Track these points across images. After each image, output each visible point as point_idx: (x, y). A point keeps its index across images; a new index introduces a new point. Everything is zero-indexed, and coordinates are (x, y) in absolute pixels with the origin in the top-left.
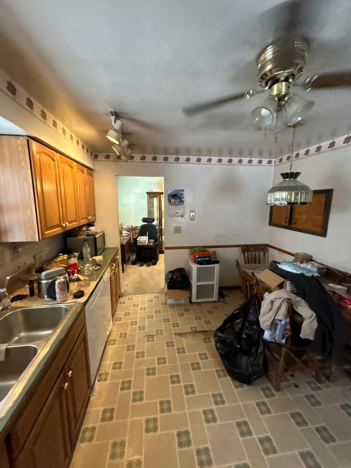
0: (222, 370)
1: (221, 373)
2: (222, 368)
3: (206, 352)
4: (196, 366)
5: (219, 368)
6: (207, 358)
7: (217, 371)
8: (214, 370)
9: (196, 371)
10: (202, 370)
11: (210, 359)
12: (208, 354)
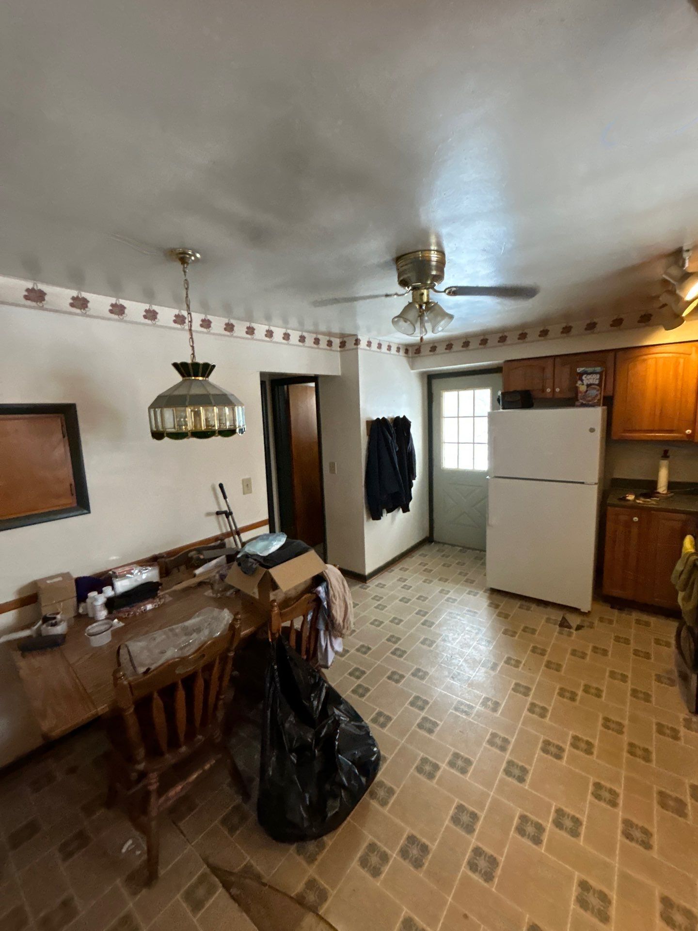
0: (373, 795)
1: (381, 793)
2: (368, 799)
3: (355, 864)
4: (415, 852)
5: (374, 804)
6: (372, 847)
7: (384, 803)
8: (385, 811)
9: (424, 840)
10: (408, 831)
11: (370, 838)
12: (359, 855)
